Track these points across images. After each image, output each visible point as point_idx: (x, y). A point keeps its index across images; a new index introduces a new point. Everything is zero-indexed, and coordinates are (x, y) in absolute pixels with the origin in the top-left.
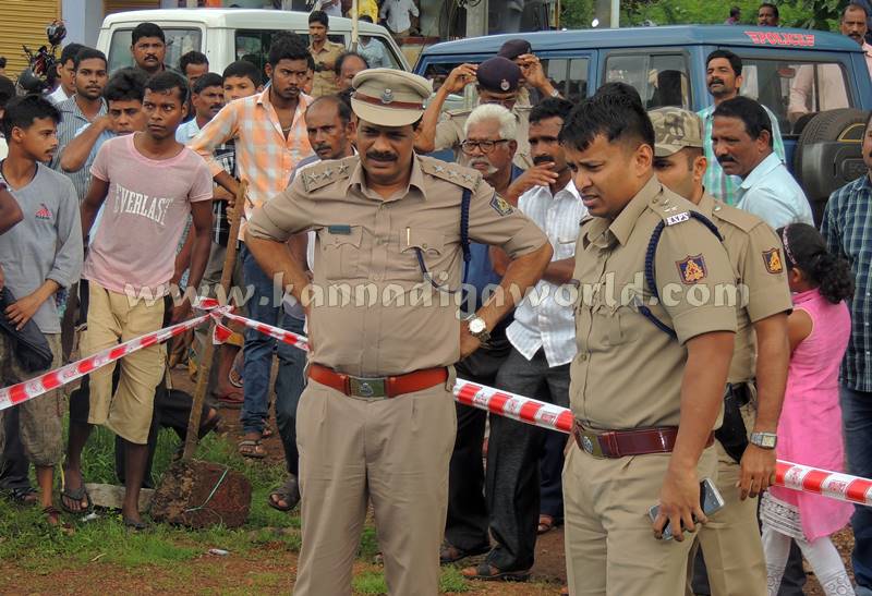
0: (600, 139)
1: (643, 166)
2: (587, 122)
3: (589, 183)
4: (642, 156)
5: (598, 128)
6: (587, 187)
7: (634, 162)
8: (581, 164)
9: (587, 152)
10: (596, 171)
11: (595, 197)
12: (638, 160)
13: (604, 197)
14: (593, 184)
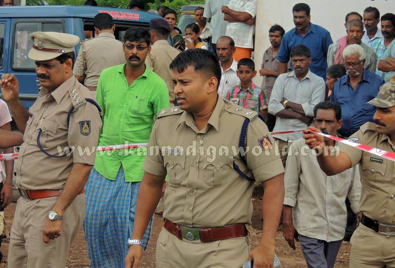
0: (190, 68)
1: (211, 88)
2: (185, 58)
3: (181, 91)
4: (211, 83)
5: (190, 63)
6: (179, 93)
7: (207, 85)
8: (179, 80)
9: (183, 74)
10: (185, 85)
11: (183, 99)
12: (209, 85)
13: (188, 99)
14: (183, 91)
